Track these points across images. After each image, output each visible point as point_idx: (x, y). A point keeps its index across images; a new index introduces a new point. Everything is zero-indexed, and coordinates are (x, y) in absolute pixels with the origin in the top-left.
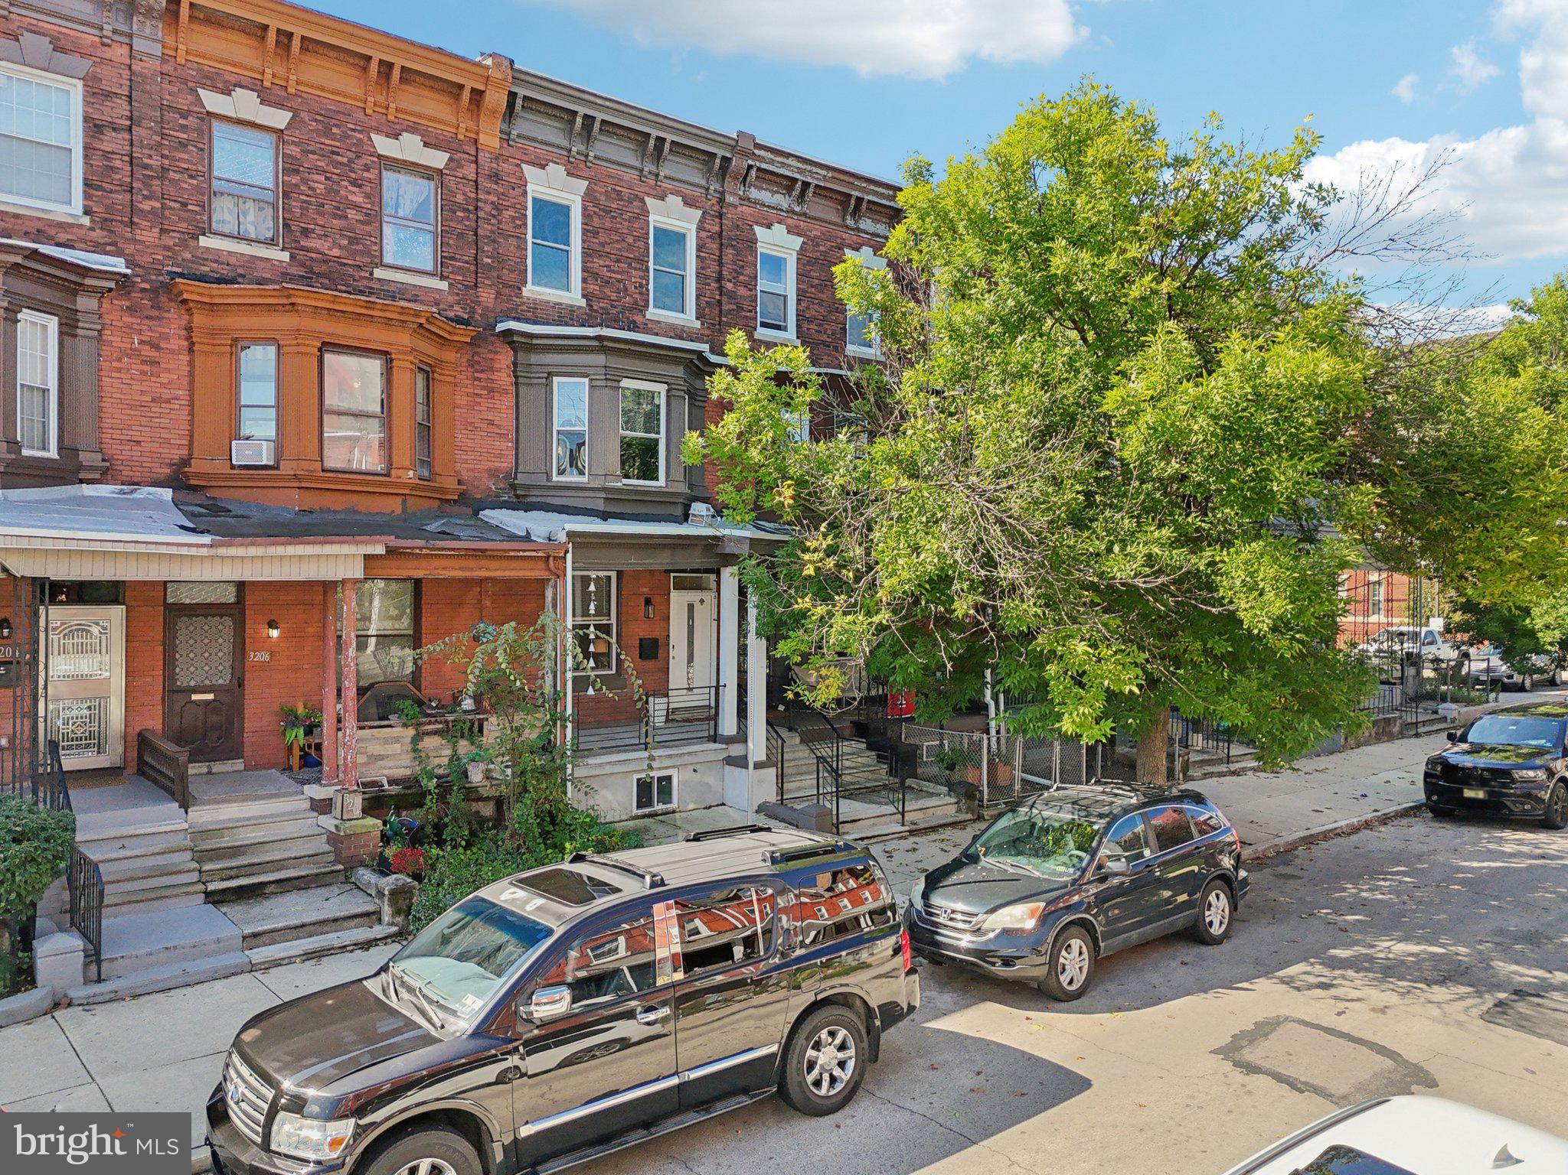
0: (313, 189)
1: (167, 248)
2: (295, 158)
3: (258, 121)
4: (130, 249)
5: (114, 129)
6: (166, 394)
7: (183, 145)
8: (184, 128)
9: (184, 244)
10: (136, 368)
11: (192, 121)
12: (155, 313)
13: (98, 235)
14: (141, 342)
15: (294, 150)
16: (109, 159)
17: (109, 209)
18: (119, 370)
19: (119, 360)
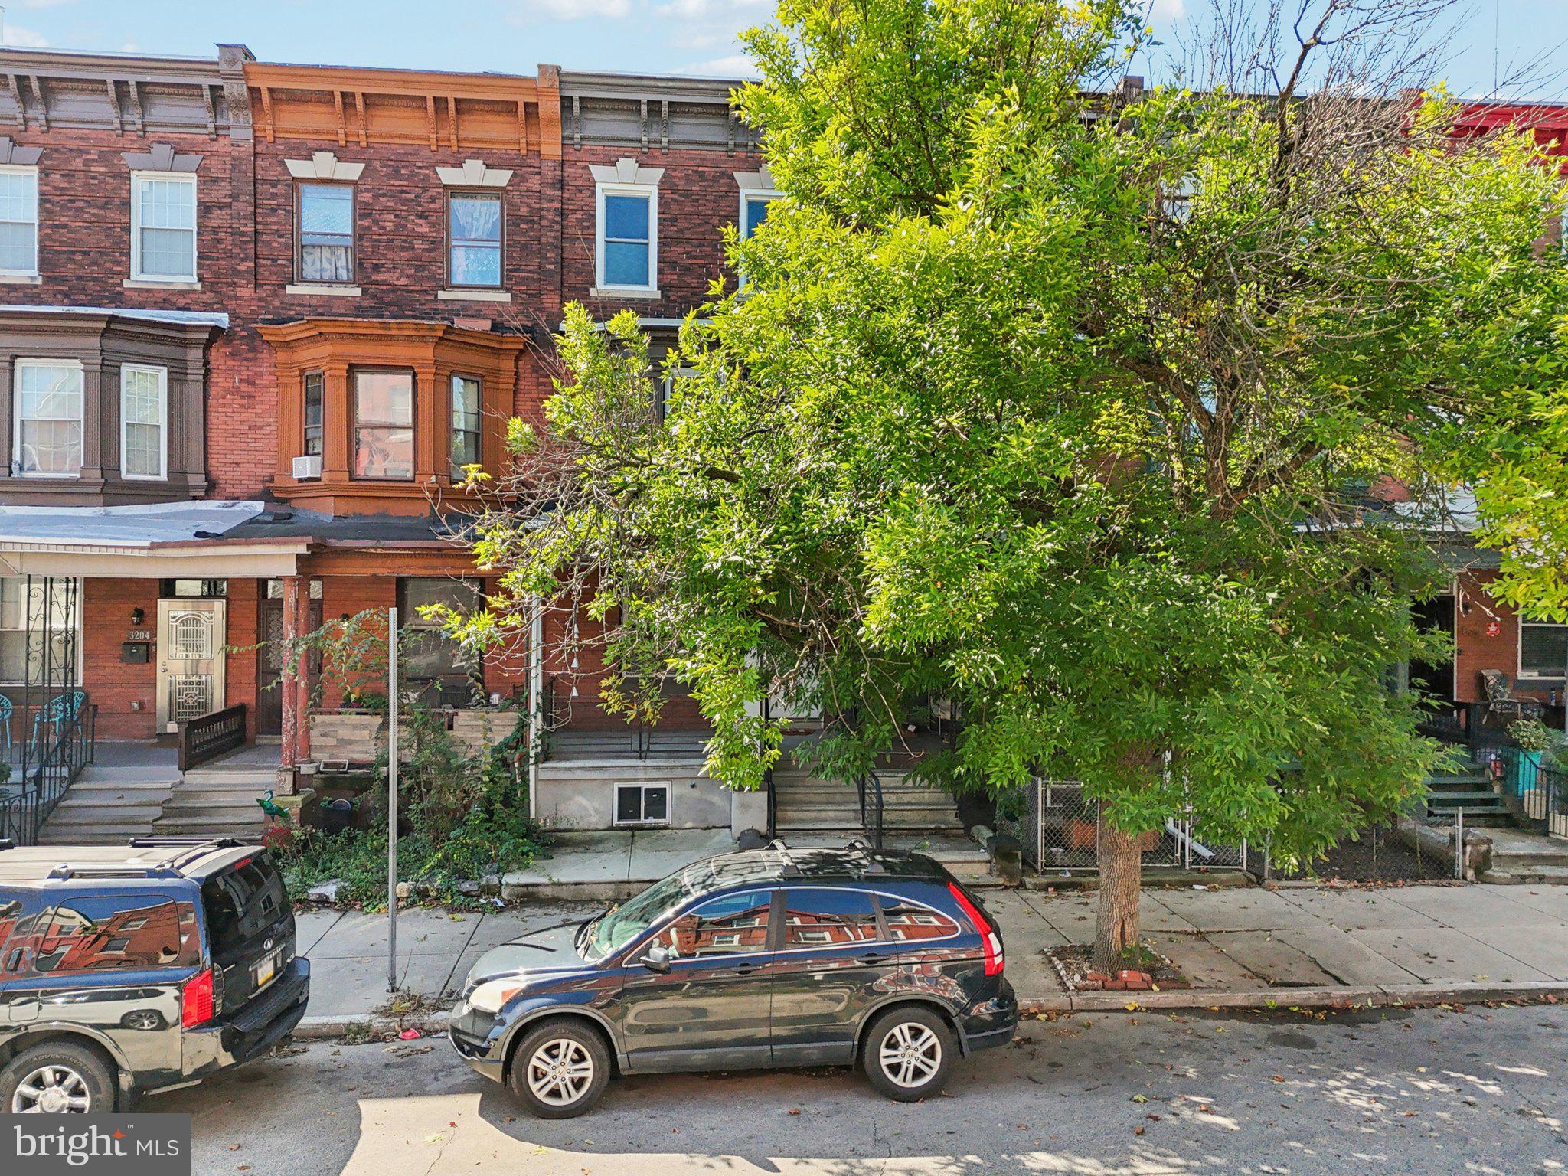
0: (384, 228)
1: (260, 300)
2: (368, 204)
3: (336, 177)
4: (232, 304)
5: (220, 208)
6: (259, 422)
7: (274, 210)
8: (274, 196)
9: (275, 295)
10: (238, 401)
11: (281, 189)
12: (250, 355)
13: (208, 297)
14: (241, 381)
15: (366, 197)
16: (215, 233)
17: (216, 274)
18: (224, 405)
19: (224, 397)
